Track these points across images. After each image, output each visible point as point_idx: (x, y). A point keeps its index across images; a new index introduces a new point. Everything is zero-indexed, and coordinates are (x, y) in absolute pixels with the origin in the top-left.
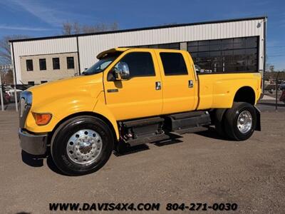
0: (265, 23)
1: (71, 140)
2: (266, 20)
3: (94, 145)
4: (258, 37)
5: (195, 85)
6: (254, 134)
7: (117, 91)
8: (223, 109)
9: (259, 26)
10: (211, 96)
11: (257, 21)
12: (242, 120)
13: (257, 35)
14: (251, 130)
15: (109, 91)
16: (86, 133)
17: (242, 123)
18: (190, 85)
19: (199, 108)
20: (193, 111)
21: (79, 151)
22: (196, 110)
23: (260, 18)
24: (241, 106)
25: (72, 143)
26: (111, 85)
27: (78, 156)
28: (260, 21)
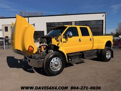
0: (105, 15)
1: (51, 62)
2: (106, 14)
3: (59, 64)
4: (103, 20)
5: (92, 40)
6: (111, 59)
7: (66, 42)
8: (100, 49)
9: (103, 16)
10: (97, 44)
11: (102, 14)
12: (107, 54)
13: (102, 19)
14: (110, 58)
16: (57, 59)
17: (107, 55)
18: (91, 40)
19: (93, 49)
20: (90, 50)
21: (54, 66)
22: (92, 50)
23: (104, 13)
24: (107, 48)
25: (52, 63)
27: (54, 68)
28: (104, 14)
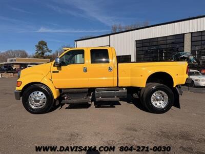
7: (58, 72)
10: (129, 78)
15: (54, 72)
16: (38, 93)
18: (110, 70)
20: (115, 87)
22: (118, 87)
26: (55, 69)
